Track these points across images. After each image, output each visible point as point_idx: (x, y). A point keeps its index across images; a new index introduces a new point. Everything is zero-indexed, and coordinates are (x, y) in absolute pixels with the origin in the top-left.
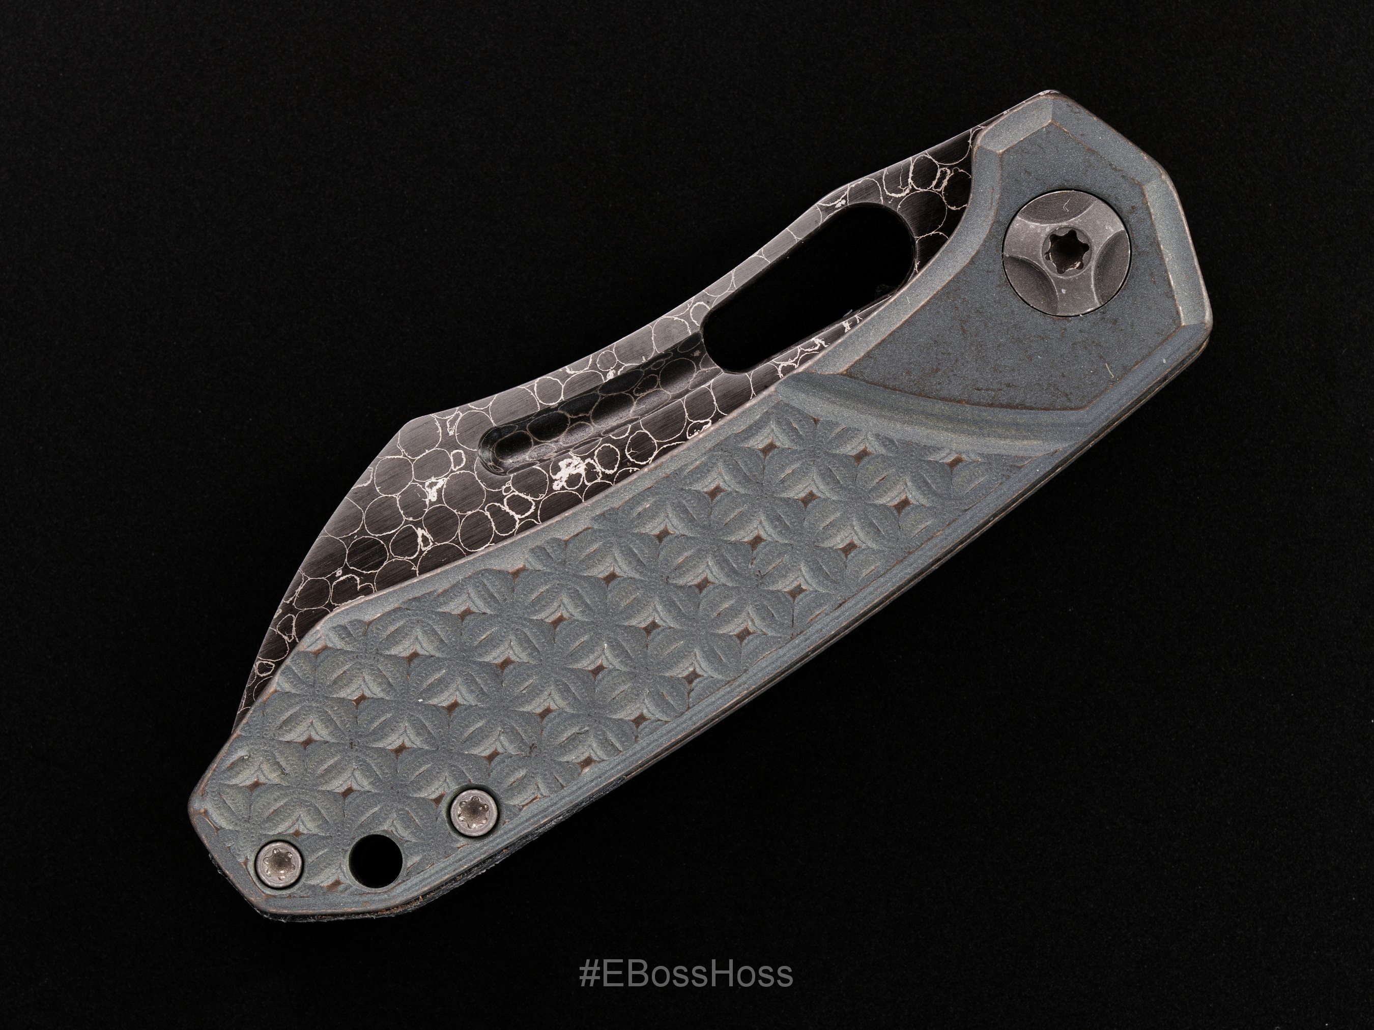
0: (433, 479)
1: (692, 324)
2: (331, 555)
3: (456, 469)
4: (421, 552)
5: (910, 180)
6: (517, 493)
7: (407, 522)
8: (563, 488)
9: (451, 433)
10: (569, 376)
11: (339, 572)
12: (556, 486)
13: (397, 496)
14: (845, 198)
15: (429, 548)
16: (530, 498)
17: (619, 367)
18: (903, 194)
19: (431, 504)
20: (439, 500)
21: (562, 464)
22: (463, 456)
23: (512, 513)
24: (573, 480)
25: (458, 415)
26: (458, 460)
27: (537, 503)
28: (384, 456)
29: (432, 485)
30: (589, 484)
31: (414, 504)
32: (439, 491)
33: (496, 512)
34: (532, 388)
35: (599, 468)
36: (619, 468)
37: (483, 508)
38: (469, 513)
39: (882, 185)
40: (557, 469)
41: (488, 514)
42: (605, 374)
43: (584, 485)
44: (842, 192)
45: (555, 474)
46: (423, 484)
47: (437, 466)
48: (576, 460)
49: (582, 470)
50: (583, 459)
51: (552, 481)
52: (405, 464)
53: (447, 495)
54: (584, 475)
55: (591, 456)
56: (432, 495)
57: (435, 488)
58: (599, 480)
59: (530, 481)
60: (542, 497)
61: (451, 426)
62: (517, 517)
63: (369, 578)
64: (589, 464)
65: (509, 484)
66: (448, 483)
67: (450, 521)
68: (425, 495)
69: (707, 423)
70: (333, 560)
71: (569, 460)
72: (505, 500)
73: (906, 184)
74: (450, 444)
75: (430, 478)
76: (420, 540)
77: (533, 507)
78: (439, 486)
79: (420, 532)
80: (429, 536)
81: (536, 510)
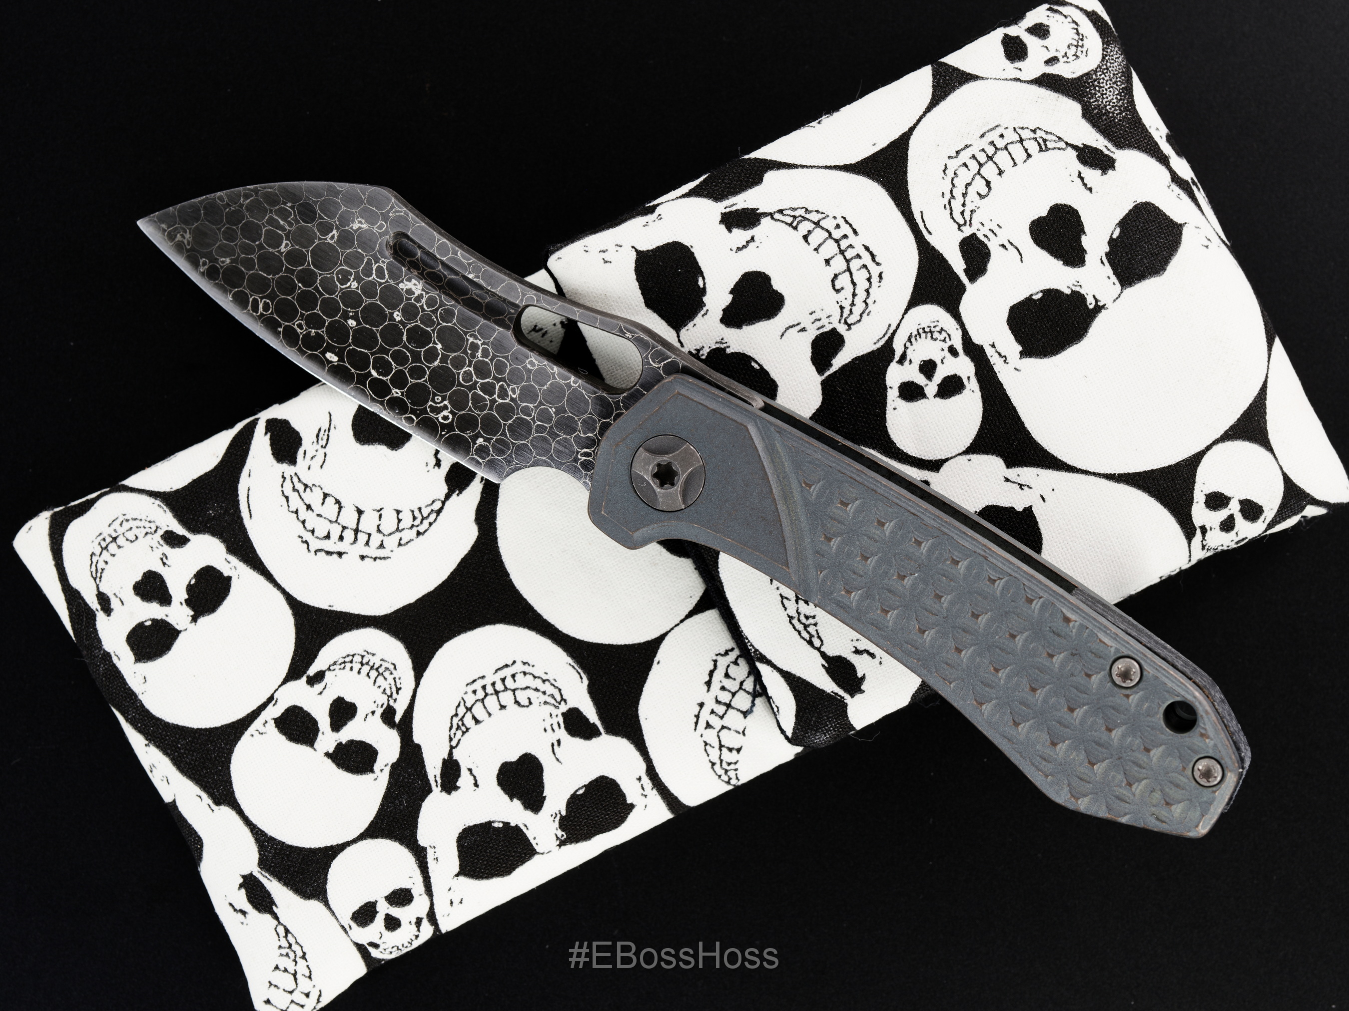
0: (363, 221)
1: (522, 300)
2: (295, 195)
3: (375, 229)
4: (326, 239)
5: (662, 364)
6: (385, 268)
7: (335, 222)
8: (402, 289)
9: (391, 214)
10: (457, 255)
11: (289, 204)
12: (401, 286)
13: (343, 208)
14: (633, 336)
15: (331, 242)
16: (387, 276)
17: (478, 277)
18: (654, 365)
19: (351, 228)
20: (356, 231)
21: (414, 281)
22: (384, 229)
23: (374, 272)
24: (410, 292)
25: (401, 212)
26: (380, 227)
27: (387, 282)
28: (358, 187)
29: (360, 222)
30: (413, 301)
31: (345, 221)
32: (360, 228)
33: (369, 263)
34: (439, 240)
35: (424, 301)
36: (430, 311)
37: (366, 256)
38: (360, 250)
39: (651, 350)
40: (409, 280)
41: (366, 260)
42: (470, 273)
43: (410, 299)
44: (635, 333)
45: (407, 281)
46: (358, 218)
47: (371, 219)
48: (420, 286)
49: (418, 292)
50: (423, 290)
51: (402, 282)
52: (361, 202)
53: (360, 233)
54: (416, 295)
55: (427, 293)
56: (356, 226)
57: (359, 225)
58: (418, 305)
59: (395, 271)
60: (392, 282)
61: (394, 212)
62: (374, 276)
63: (297, 222)
64: (422, 294)
65: (387, 261)
66: (366, 230)
67: (349, 243)
68: (353, 222)
69: (480, 340)
70: (293, 197)
71: (417, 283)
72: (377, 264)
73: (659, 362)
74: (385, 218)
75: (363, 218)
76: (331, 234)
77: (383, 281)
78: (362, 226)
79: (335, 232)
80: (336, 237)
81: (383, 283)
